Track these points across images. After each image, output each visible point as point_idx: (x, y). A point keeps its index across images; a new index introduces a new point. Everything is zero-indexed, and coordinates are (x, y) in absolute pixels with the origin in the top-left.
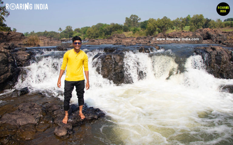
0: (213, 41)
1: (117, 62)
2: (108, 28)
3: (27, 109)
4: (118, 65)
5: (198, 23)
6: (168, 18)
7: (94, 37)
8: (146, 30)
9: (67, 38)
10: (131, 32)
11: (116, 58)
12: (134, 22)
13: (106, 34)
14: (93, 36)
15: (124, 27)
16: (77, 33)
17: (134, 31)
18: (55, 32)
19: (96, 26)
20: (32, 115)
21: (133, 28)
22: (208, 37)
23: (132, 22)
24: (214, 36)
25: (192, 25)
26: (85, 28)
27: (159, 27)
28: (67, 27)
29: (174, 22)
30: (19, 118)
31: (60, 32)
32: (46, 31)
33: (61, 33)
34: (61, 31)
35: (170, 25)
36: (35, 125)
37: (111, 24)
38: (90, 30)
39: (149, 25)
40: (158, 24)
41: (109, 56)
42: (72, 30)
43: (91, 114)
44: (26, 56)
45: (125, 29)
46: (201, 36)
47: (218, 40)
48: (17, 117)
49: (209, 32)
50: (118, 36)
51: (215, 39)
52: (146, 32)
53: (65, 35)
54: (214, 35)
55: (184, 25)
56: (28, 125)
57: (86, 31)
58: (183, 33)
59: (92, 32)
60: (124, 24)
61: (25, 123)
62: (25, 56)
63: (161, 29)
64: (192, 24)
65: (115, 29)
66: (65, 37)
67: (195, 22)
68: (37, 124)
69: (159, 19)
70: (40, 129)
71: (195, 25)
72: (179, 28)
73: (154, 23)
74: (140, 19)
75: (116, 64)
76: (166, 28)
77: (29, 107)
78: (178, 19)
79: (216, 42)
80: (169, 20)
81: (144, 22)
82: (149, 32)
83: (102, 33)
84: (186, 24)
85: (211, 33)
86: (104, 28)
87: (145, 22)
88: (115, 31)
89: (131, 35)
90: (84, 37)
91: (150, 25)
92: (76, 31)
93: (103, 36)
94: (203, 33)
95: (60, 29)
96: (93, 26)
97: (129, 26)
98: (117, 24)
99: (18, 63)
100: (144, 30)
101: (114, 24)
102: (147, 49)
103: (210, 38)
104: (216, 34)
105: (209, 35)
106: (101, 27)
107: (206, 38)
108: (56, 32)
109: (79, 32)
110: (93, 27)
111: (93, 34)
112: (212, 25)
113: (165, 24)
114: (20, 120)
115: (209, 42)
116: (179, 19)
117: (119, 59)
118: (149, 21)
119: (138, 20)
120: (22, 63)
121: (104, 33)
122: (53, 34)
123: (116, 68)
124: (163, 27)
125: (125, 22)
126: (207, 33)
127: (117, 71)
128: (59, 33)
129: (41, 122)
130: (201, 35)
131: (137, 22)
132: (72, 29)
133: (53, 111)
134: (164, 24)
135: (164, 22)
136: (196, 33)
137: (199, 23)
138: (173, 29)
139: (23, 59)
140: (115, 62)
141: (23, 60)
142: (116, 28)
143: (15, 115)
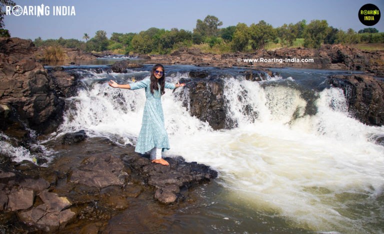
0: (348, 66)
1: (214, 93)
2: (168, 36)
3: (103, 163)
4: (215, 99)
5: (318, 34)
6: (267, 23)
7: (145, 51)
8: (232, 43)
9: (98, 51)
10: (206, 45)
11: (213, 87)
12: (211, 27)
13: (164, 47)
14: (142, 49)
15: (194, 36)
16: (114, 43)
17: (212, 43)
18: (77, 41)
19: (147, 32)
20: (113, 172)
21: (209, 39)
22: (340, 59)
23: (207, 28)
24: (350, 58)
25: (308, 37)
26: (128, 35)
27: (253, 38)
28: (98, 33)
29: (278, 30)
30: (95, 176)
31: (85, 41)
32: (61, 38)
33: (88, 42)
34: (88, 40)
35: (271, 35)
36: (122, 187)
37: (172, 29)
38: (139, 39)
39: (237, 35)
40: (252, 33)
41: (202, 84)
42: (105, 38)
43: (199, 172)
44: (70, 79)
45: (195, 39)
46: (328, 57)
47: (355, 64)
48: (93, 175)
49: (341, 51)
50: (188, 51)
51: (350, 63)
52: (232, 46)
53: (94, 46)
54: (349, 56)
55: (295, 36)
56: (111, 187)
57: (131, 40)
58: (299, 50)
59: (141, 43)
60: (194, 30)
61: (106, 183)
62: (68, 81)
63: (257, 42)
64: (309, 35)
65: (179, 38)
66: (95, 50)
67: (313, 32)
68: (124, 185)
69: (253, 24)
70: (130, 192)
71: (314, 37)
72: (286, 42)
73: (246, 32)
74: (221, 24)
75: (213, 97)
76: (265, 41)
77: (104, 160)
78: (285, 26)
79: (352, 67)
80: (270, 27)
81: (227, 28)
82: (236, 46)
83: (157, 44)
84: (298, 35)
85: (345, 53)
86: (161, 37)
87: (229, 28)
88: (180, 42)
89: (207, 49)
90: (126, 50)
91: (239, 34)
92: (114, 40)
93: (159, 50)
94: (331, 51)
95: (86, 35)
96: (142, 32)
97: (203, 34)
98: (184, 30)
99: (58, 92)
100: (228, 42)
101: (176, 30)
102: (257, 75)
103: (343, 61)
104: (352, 54)
105: (341, 55)
106: (156, 34)
107: (337, 60)
108: (79, 40)
109: (119, 41)
110: (143, 34)
111: (142, 46)
112: (340, 39)
113: (264, 33)
114: (98, 179)
115: (340, 67)
116: (288, 26)
117: (217, 89)
118: (238, 28)
119: (218, 25)
120: (63, 91)
121: (160, 45)
122: (74, 43)
123: (213, 104)
124: (260, 38)
125: (195, 28)
126: (338, 52)
127: (214, 108)
128: (83, 43)
129: (129, 184)
130: (329, 55)
131: (217, 28)
132: (106, 36)
133: (142, 167)
134: (262, 34)
135: (261, 30)
136: (321, 51)
137: (320, 35)
138: (277, 42)
139: (65, 85)
140: (212, 93)
141: (66, 87)
142: (182, 36)
143: (89, 172)
